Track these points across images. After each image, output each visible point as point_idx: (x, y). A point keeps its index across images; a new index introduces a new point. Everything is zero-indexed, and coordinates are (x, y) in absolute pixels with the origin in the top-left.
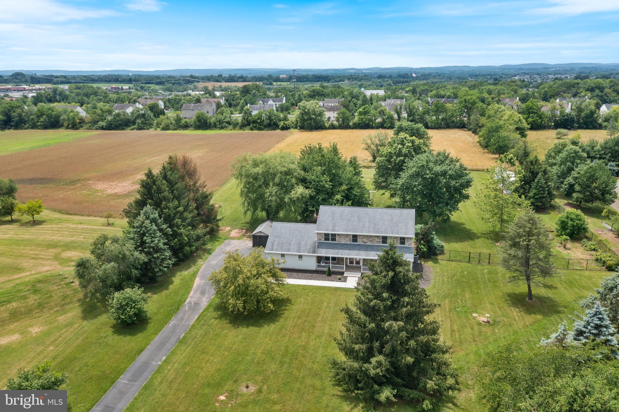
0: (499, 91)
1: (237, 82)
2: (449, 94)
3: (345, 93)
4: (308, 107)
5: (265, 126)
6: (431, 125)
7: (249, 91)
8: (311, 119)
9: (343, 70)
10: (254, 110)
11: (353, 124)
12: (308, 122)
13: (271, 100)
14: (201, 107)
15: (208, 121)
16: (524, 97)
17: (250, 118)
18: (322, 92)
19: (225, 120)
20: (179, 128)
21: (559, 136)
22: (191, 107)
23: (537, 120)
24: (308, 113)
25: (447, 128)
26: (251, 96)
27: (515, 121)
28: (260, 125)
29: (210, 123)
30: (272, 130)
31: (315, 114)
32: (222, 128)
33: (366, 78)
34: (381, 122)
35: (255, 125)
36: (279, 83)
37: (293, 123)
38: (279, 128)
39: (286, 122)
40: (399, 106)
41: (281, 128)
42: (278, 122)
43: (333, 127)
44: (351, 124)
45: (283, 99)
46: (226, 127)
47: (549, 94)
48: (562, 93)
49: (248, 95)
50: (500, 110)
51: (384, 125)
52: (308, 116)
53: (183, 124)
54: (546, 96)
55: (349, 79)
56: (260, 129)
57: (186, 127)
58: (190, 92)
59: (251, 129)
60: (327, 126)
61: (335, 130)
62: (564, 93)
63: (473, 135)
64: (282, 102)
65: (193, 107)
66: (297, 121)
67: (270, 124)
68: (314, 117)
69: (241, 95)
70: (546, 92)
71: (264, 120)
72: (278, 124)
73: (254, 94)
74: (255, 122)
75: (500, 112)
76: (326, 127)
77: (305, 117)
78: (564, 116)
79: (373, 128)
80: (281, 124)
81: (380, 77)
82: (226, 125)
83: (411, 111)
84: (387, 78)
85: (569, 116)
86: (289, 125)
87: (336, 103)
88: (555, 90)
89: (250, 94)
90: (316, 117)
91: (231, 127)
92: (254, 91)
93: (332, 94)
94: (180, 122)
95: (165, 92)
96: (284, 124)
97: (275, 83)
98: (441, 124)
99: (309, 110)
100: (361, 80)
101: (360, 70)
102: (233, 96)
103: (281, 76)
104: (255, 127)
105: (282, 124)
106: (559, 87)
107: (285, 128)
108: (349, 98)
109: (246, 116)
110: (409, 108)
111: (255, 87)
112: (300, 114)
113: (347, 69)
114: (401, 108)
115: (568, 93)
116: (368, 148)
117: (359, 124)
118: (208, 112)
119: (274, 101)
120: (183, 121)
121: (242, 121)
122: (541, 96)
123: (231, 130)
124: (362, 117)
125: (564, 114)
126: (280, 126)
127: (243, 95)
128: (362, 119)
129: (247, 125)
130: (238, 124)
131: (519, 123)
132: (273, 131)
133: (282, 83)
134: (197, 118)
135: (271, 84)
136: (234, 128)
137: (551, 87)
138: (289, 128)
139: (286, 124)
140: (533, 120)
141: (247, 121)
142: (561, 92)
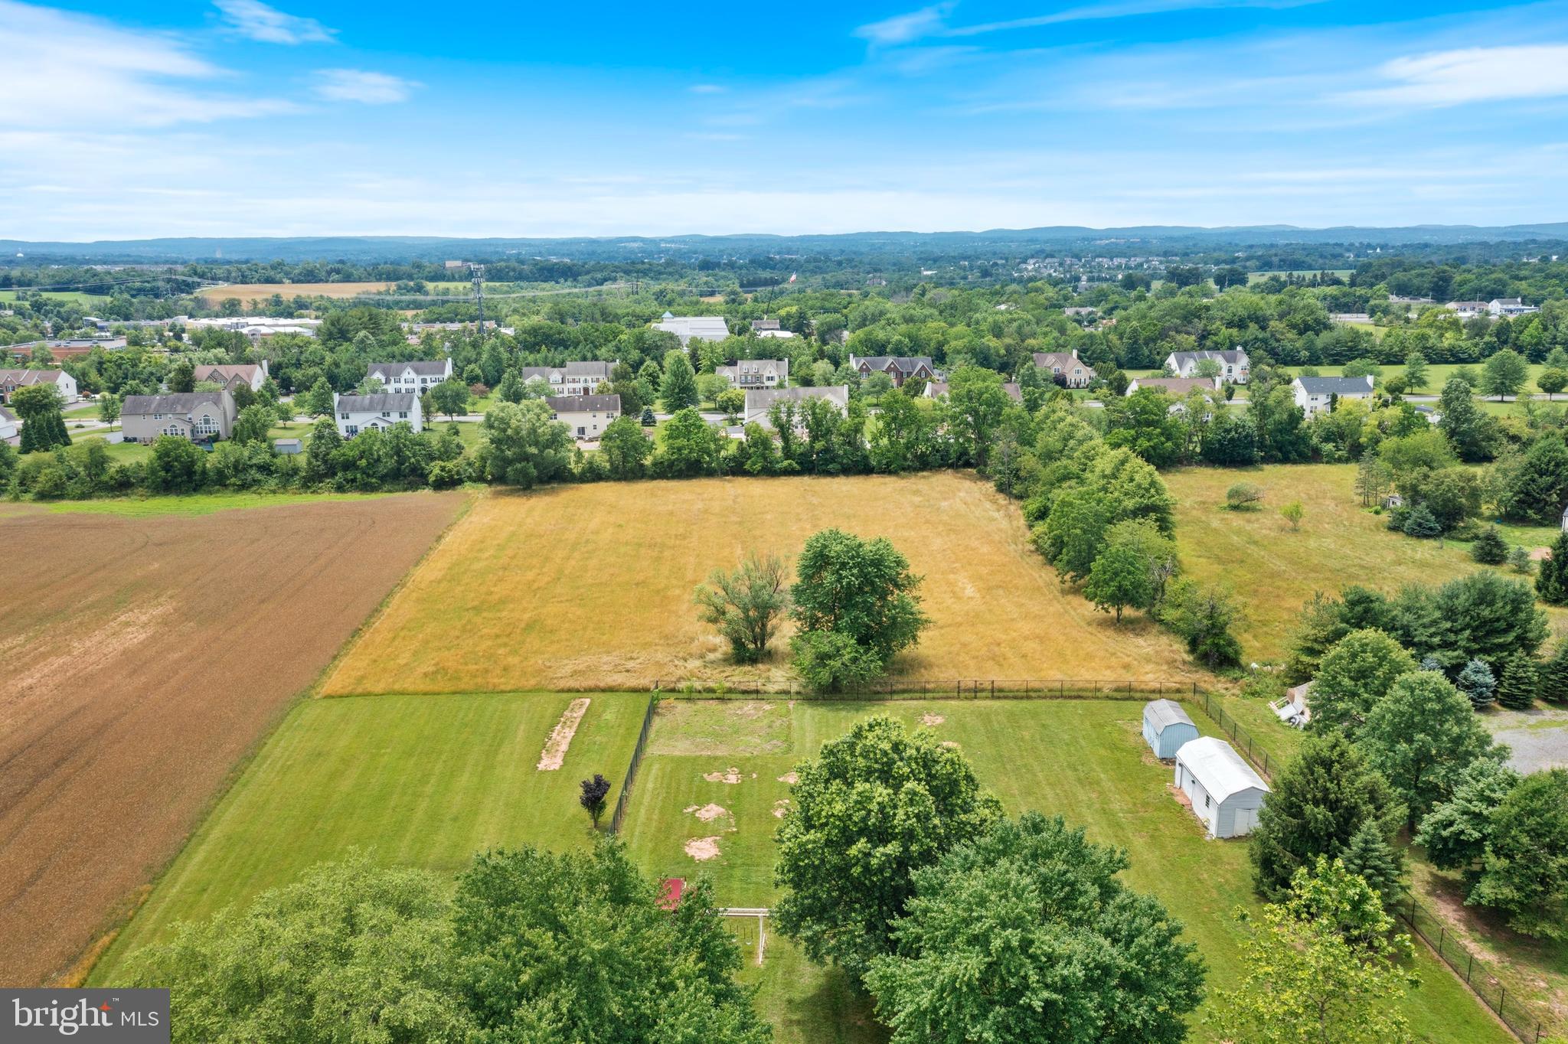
0: (1020, 327)
1: (327, 282)
2: (897, 337)
3: (623, 337)
4: (514, 423)
5: (383, 479)
6: (879, 462)
7: (348, 331)
8: (526, 458)
9: (610, 241)
10: (353, 410)
11: (655, 464)
12: (519, 466)
13: (409, 369)
14: (183, 407)
15: (198, 467)
16: (1084, 344)
17: (334, 452)
18: (559, 333)
19: (254, 461)
20: (100, 489)
21: (1235, 502)
22: (153, 406)
23: (1163, 444)
24: (514, 441)
25: (922, 469)
26: (352, 348)
27: (1139, 486)
28: (368, 476)
29: (204, 472)
30: (405, 490)
31: (536, 444)
32: (244, 487)
33: (670, 270)
34: (735, 457)
35: (350, 476)
36: (442, 285)
37: (469, 464)
38: (427, 484)
39: (450, 465)
40: (784, 409)
41: (434, 481)
42: (423, 464)
43: (593, 475)
44: (648, 461)
45: (444, 365)
46: (256, 482)
47: (1144, 334)
48: (1172, 333)
49: (346, 344)
50: (1079, 434)
51: (743, 464)
52: (516, 450)
53: (111, 478)
54: (1135, 342)
55: (627, 272)
56: (367, 488)
57: (123, 485)
58: (183, 320)
59: (340, 489)
60: (575, 471)
61: (602, 485)
62: (1178, 332)
63: (1002, 499)
64: (443, 372)
65: (159, 405)
66: (483, 459)
67: (399, 469)
68: (534, 450)
69: (324, 343)
70: (1135, 331)
71: (379, 460)
72: (423, 469)
73: (362, 341)
74: (349, 465)
75: (1080, 442)
76: (573, 474)
77: (508, 453)
78: (1228, 431)
79: (710, 473)
80: (435, 469)
81: (706, 266)
82: (258, 476)
83: (818, 422)
84: (724, 270)
85: (1240, 430)
86: (458, 473)
87: (600, 373)
88: (1155, 325)
89: (350, 340)
90: (541, 452)
91: (273, 482)
92: (362, 333)
93: (586, 340)
94: (103, 469)
95: (107, 320)
96: (443, 469)
97: (430, 286)
98: (905, 458)
99: (517, 431)
100: (657, 274)
101: (652, 241)
102: (299, 347)
103: (449, 264)
104: (354, 480)
105: (437, 471)
106: (1163, 316)
107: (448, 483)
108: (635, 355)
109: (323, 449)
110: (814, 413)
111: (365, 319)
112: (492, 441)
113: (620, 240)
114: (790, 413)
115: (1188, 333)
116: (717, 615)
117: (671, 464)
118: (207, 421)
119: (418, 372)
120: (113, 468)
121: (309, 463)
122: (1125, 340)
123: (274, 492)
124: (681, 442)
125: (1228, 426)
126: (432, 478)
127: (331, 343)
128: (679, 449)
129: (326, 475)
130: (295, 471)
131: (1152, 491)
132: (409, 493)
133: (451, 285)
134: (159, 458)
135: (419, 289)
136: (284, 487)
137: (1144, 317)
138: (460, 482)
139: (450, 471)
140: (1152, 444)
141: (325, 462)
142: (1170, 329)
